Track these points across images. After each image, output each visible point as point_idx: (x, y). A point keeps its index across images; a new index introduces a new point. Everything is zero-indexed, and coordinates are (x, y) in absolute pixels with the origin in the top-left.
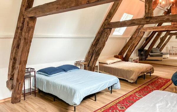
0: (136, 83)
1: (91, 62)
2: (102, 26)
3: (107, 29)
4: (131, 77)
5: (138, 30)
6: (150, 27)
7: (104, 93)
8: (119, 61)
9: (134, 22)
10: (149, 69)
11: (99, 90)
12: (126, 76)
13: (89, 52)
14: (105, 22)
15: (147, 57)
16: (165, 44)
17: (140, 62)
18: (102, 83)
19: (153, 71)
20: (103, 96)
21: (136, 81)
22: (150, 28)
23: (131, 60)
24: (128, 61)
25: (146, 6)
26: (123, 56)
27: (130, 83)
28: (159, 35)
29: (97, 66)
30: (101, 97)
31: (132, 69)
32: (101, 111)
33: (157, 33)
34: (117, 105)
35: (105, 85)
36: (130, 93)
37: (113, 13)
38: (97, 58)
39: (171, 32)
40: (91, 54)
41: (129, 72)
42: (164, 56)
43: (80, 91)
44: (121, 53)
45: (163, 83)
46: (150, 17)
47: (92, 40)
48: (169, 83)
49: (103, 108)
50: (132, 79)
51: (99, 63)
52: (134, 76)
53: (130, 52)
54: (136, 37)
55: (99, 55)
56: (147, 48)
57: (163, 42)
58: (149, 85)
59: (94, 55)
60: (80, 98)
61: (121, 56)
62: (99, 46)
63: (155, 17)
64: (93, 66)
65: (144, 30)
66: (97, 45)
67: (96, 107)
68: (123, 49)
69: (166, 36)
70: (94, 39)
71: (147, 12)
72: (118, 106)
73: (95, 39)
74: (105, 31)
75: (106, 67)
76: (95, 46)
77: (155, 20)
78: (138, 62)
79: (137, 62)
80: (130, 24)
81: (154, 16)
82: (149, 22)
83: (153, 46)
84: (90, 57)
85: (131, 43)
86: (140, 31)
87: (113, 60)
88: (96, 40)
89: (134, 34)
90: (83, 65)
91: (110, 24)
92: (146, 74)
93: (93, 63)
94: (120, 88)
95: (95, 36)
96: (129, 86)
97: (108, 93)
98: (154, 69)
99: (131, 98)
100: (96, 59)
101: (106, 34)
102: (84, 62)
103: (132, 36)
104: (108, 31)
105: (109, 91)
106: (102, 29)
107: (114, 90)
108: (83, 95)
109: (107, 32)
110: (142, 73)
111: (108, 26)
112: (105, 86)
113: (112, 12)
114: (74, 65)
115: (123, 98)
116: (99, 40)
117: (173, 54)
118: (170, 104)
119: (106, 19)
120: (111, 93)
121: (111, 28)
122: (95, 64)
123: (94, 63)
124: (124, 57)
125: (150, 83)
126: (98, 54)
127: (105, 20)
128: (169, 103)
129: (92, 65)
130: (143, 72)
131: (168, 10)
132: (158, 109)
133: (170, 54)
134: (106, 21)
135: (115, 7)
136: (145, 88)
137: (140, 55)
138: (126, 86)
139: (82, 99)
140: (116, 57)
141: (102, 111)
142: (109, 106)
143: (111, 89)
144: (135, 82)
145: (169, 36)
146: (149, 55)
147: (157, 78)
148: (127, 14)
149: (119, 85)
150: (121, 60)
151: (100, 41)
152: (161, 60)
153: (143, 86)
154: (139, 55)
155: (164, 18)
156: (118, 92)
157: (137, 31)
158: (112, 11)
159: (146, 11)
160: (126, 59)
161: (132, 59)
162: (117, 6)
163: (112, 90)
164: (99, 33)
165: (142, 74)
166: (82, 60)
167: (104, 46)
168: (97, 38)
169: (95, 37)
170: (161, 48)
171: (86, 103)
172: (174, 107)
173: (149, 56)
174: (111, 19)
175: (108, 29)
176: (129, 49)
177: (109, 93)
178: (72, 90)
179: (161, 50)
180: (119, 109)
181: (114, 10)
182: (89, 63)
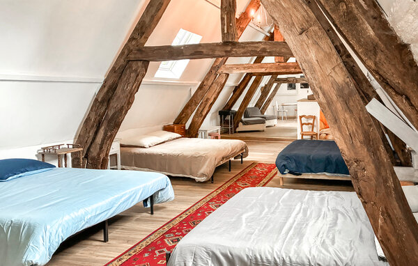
0: (212, 180)
1: (93, 146)
2: (122, 53)
3: (135, 62)
4: (202, 171)
5: (214, 70)
6: (237, 65)
7: (132, 216)
8: (174, 139)
9: (200, 49)
10: (239, 149)
11: (114, 213)
12: (191, 169)
13: (87, 120)
14: (130, 45)
15: (238, 126)
16: (269, 100)
17: (222, 138)
18: (124, 193)
19: (247, 151)
20: (128, 225)
21: (212, 177)
22: (238, 67)
23: (203, 133)
24: (196, 136)
25: (222, 19)
26: (184, 126)
27: (199, 182)
28: (257, 82)
29: (115, 155)
30: (123, 229)
31: (202, 153)
32: (120, 263)
33: (254, 78)
34: (164, 238)
35: (130, 197)
36: (197, 205)
37: (150, 26)
38: (111, 135)
39: (279, 77)
40: (93, 126)
41: (196, 160)
42: (268, 123)
43: (48, 227)
44: (180, 120)
45: (263, 173)
46: (231, 42)
47: (96, 88)
48: (274, 171)
49: (127, 254)
50: (203, 175)
51: (122, 146)
52: (207, 166)
53: (201, 116)
54: (212, 84)
55: (117, 126)
56: (236, 108)
57: (266, 96)
58: (238, 180)
59: (103, 127)
60: (48, 244)
61: (180, 125)
62: (115, 104)
63: (242, 43)
64: (102, 156)
65: (228, 69)
66: (111, 101)
67: (105, 257)
68: (183, 112)
69: (270, 84)
70: (100, 86)
71: (226, 32)
72: (166, 240)
73: (104, 86)
74: (130, 67)
75: (141, 155)
76: (105, 104)
77: (243, 50)
78: (219, 137)
79: (217, 138)
80: (191, 55)
81: (240, 41)
82: (230, 52)
83: (248, 103)
84: (91, 134)
85: (203, 96)
86: (220, 71)
87: (158, 136)
88: (106, 89)
89: (207, 79)
90: (69, 155)
91: (144, 51)
92: (232, 159)
93: (101, 148)
94: (173, 199)
95: (102, 78)
96: (197, 189)
97: (145, 214)
98: (249, 148)
99: (199, 215)
100: (109, 138)
101: (133, 75)
102: (71, 147)
103: (203, 82)
104: (138, 67)
105: (146, 211)
106: (122, 60)
107: (160, 205)
108: (61, 234)
109: (136, 71)
110: (223, 158)
111: (139, 56)
112: (131, 199)
113: (147, 22)
114: (36, 159)
115: (182, 219)
116: (116, 88)
117: (284, 119)
118: (266, 210)
119: (132, 39)
120: (152, 213)
121: (148, 62)
122: (108, 150)
123: (105, 149)
124: (187, 128)
125: (240, 176)
126: (115, 124)
127: (129, 41)
128: (266, 207)
129: (99, 154)
130: (227, 157)
131: (271, 33)
132: (244, 225)
133: (279, 118)
134: (134, 43)
135: (154, 11)
136: (229, 188)
137: (223, 122)
138: (190, 190)
139: (56, 246)
140: (167, 129)
141: (123, 261)
142: (144, 244)
143: (150, 204)
144: (209, 180)
145: (275, 85)
146: (241, 121)
147: (254, 164)
148: (188, 33)
149: (170, 192)
150: (179, 136)
151: (119, 91)
152: (263, 131)
153: (226, 186)
154: (221, 122)
155: (257, 47)
156: (170, 207)
157: (214, 72)
158: (147, 20)
159: (223, 30)
160: (191, 133)
161: (206, 131)
162: (158, 10)
163: (154, 205)
164: (113, 70)
165: (225, 161)
166: (66, 143)
167: (130, 103)
168: (110, 83)
169: (102, 81)
170: (263, 108)
171: (77, 254)
172: (273, 213)
173: (241, 124)
174: (147, 38)
175: (140, 64)
176: (198, 110)
177: (147, 215)
178: (19, 227)
179: (262, 112)
180: (170, 245)
181: (153, 17)
182: (89, 149)
